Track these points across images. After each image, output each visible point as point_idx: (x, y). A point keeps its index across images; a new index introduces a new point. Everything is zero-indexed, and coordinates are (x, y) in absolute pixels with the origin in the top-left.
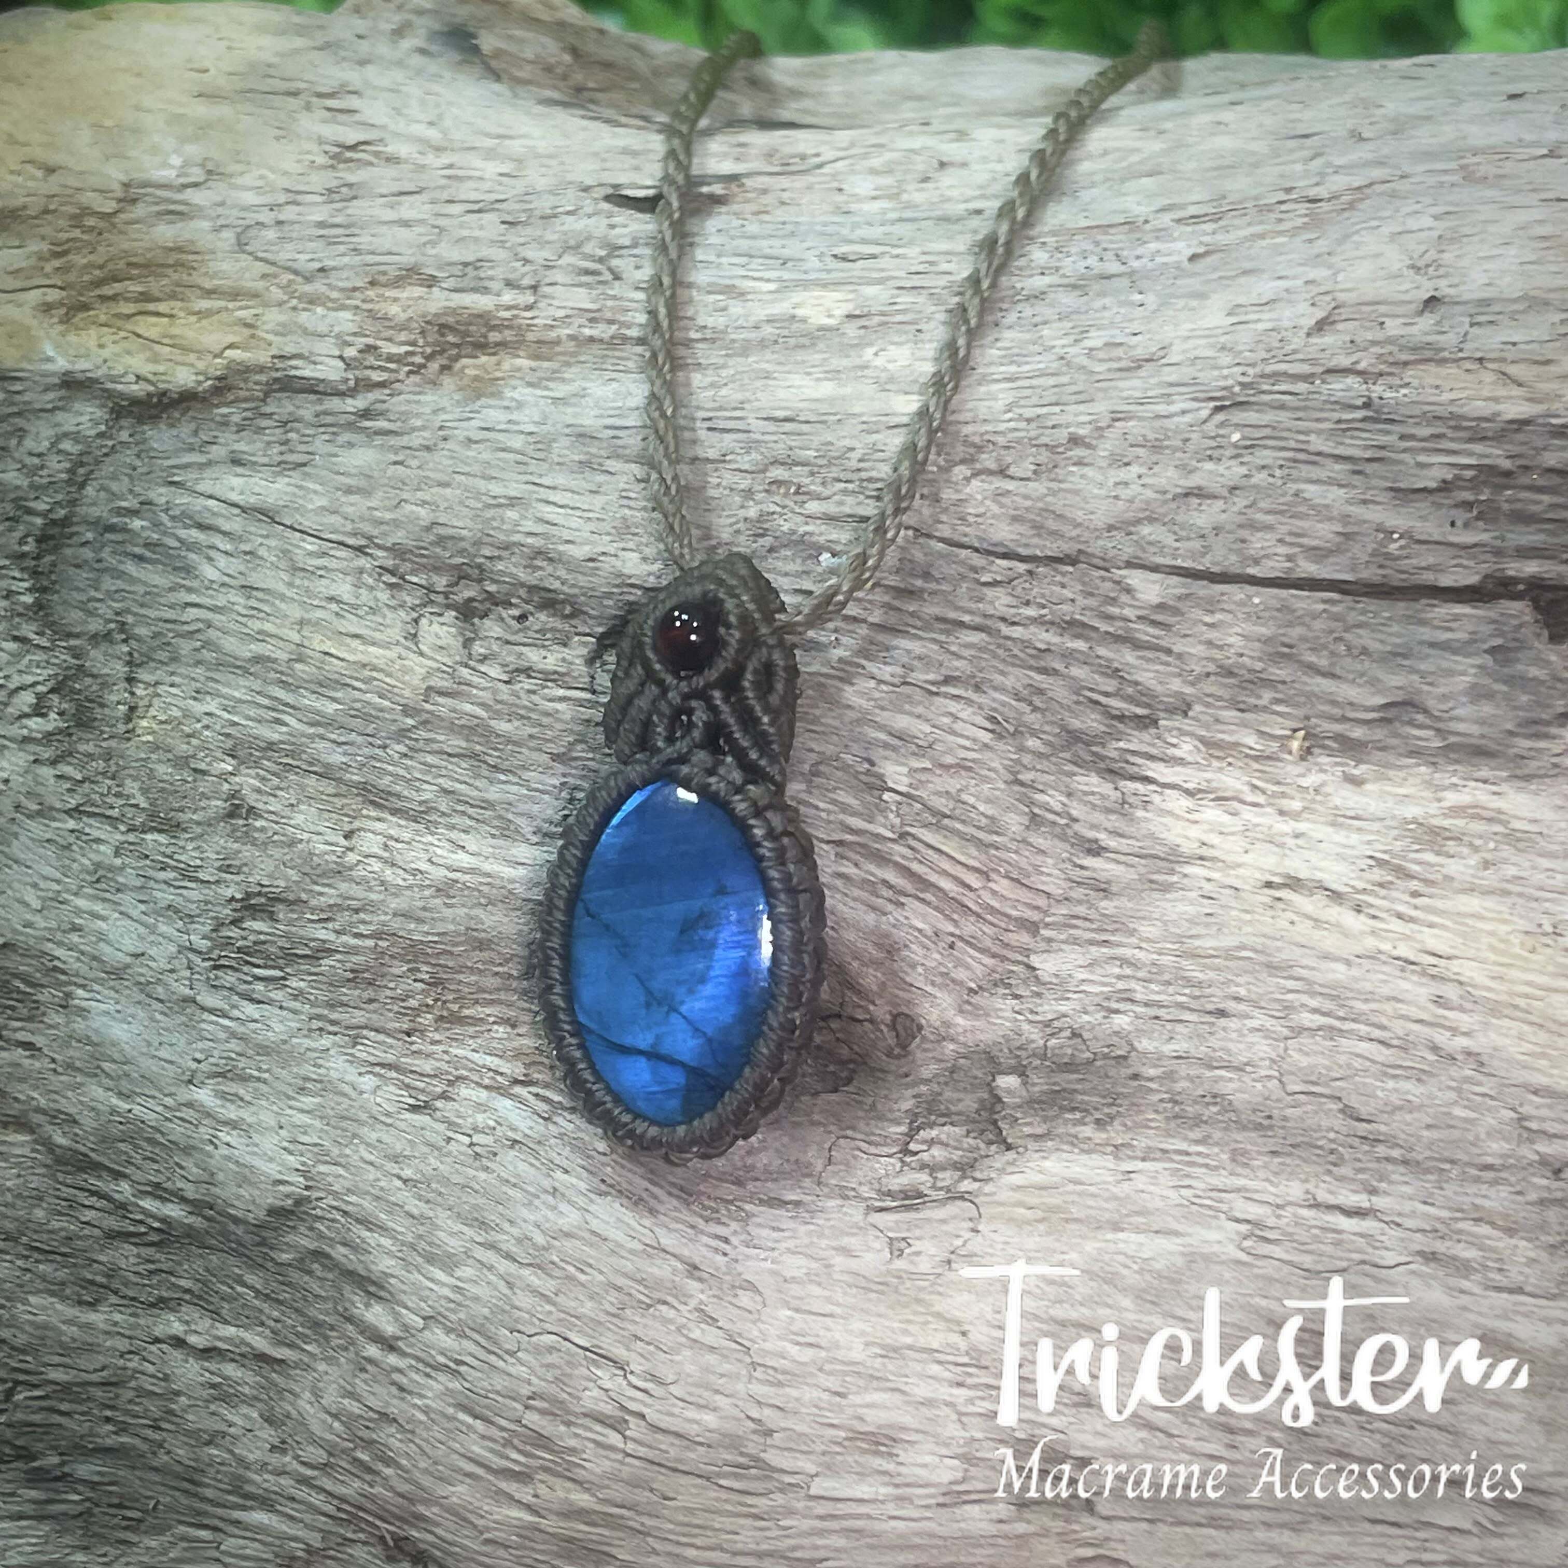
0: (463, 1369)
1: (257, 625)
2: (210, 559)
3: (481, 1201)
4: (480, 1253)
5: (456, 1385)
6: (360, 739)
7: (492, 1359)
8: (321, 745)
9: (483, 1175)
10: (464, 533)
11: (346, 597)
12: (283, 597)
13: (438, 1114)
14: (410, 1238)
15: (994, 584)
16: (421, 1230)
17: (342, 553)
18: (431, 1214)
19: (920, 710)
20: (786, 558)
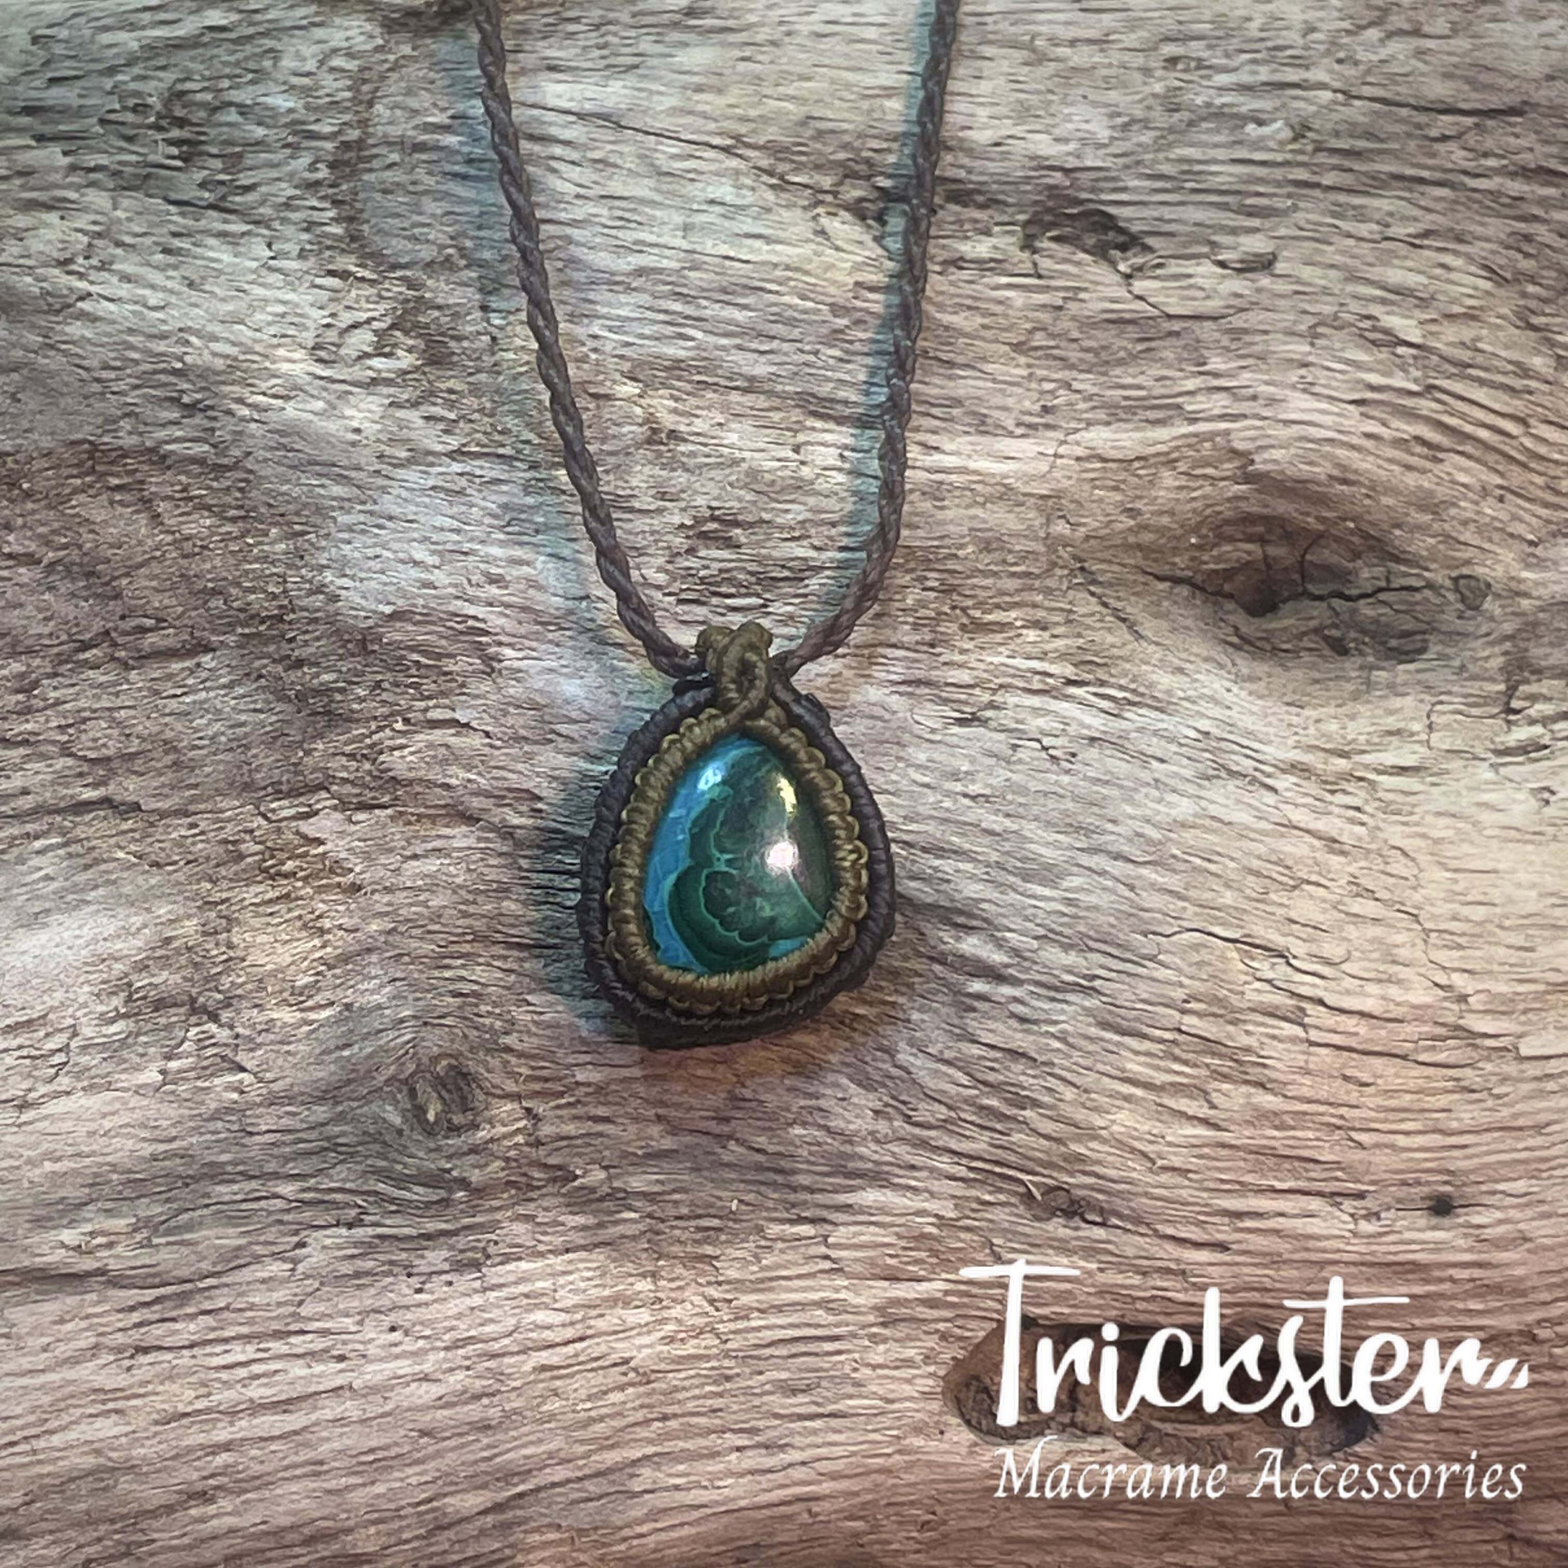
0: (1097, 983)
1: (628, 236)
2: (554, 171)
3: (1070, 805)
4: (1085, 859)
5: (1091, 1002)
6: (786, 346)
7: (1129, 967)
8: (737, 357)
9: (1066, 779)
10: (845, 126)
11: (728, 199)
12: (653, 203)
13: (993, 724)
14: (994, 857)
15: (1444, 138)
16: (1007, 846)
17: (710, 154)
18: (1015, 827)
19: (1410, 264)
20: (1208, 131)
